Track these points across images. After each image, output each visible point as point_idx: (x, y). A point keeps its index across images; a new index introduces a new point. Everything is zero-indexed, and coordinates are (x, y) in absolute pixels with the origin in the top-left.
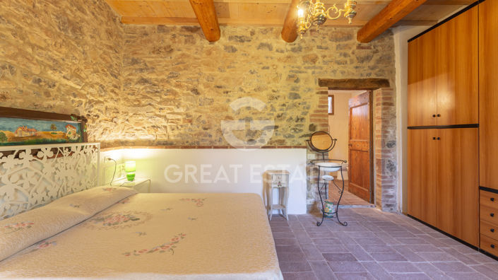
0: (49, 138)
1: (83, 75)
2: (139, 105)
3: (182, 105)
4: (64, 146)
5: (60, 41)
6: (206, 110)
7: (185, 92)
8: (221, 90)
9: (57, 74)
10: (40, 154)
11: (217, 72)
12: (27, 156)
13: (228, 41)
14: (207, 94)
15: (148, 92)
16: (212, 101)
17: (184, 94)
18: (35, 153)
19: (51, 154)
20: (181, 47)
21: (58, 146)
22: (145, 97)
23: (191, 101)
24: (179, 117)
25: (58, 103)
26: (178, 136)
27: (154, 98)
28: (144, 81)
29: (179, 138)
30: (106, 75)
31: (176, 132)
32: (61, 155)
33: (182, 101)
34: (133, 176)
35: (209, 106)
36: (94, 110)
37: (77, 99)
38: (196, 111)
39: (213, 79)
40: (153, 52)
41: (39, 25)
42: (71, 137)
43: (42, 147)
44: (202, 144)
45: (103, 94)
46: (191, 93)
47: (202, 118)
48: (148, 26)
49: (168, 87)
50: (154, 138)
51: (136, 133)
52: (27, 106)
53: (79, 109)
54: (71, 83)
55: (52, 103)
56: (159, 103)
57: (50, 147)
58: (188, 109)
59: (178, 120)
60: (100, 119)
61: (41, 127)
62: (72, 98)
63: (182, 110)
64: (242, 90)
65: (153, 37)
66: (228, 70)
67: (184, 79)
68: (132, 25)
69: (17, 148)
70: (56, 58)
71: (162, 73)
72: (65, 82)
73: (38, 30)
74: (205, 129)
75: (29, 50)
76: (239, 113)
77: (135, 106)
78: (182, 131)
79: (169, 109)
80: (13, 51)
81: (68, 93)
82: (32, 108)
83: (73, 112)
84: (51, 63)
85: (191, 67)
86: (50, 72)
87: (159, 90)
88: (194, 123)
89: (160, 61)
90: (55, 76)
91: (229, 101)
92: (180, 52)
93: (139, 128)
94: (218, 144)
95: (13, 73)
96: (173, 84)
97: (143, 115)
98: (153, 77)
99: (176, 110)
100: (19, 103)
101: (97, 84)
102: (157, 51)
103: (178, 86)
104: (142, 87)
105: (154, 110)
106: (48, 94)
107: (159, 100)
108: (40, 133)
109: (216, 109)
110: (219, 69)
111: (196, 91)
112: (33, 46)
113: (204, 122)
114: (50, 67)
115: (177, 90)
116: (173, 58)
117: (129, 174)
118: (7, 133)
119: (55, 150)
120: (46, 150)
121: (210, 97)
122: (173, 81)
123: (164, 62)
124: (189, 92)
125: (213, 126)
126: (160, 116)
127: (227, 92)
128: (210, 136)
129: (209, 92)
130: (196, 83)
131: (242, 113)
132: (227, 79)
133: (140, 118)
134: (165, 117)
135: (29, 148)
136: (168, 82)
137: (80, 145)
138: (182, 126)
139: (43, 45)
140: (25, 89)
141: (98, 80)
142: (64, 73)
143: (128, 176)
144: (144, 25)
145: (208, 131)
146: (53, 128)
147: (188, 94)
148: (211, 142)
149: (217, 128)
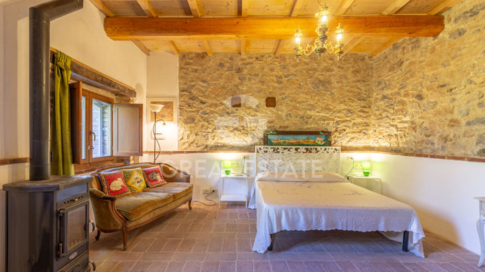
0: (305, 143)
1: (331, 107)
2: (380, 119)
3: (409, 113)
4: (312, 147)
5: (314, 94)
6: (429, 115)
7: (411, 100)
8: (445, 89)
9: (313, 111)
10: (299, 151)
11: (441, 69)
12: (293, 151)
13: (454, 25)
14: (430, 97)
15: (386, 106)
16: (436, 103)
17: (410, 102)
18: (296, 149)
19: (305, 151)
20: (409, 57)
21: (309, 147)
22: (385, 111)
23: (416, 108)
24: (406, 125)
25: (313, 126)
26: (405, 143)
27: (389, 110)
28: (384, 97)
29: (405, 146)
30: (353, 101)
31: (404, 140)
32: (310, 152)
33: (409, 109)
34: (368, 173)
35: (432, 110)
36: (341, 126)
37: (326, 122)
38: (419, 118)
39: (436, 78)
40: (390, 71)
41: (302, 92)
42: (319, 143)
43: (301, 147)
44: (424, 152)
45: (350, 115)
46: (416, 100)
47: (424, 125)
48: (386, 50)
49: (399, 98)
50: (389, 146)
51: (380, 141)
52: (297, 130)
53: (328, 127)
54: (322, 114)
55: (309, 126)
56: (392, 114)
57: (304, 147)
58: (413, 116)
59: (405, 128)
60: (347, 131)
61: (302, 138)
62: (322, 122)
63: (407, 118)
64: (471, 82)
65: (390, 57)
66: (452, 62)
67: (410, 87)
68: (378, 55)
69: (289, 147)
70: (312, 103)
71: (395, 86)
72: (318, 114)
73: (301, 95)
74: (427, 136)
75: (298, 105)
76: (468, 114)
77: (379, 119)
78: (408, 139)
79: (399, 119)
80: (291, 108)
81: (320, 119)
82: (299, 130)
83: (323, 129)
84: (309, 107)
85: (416, 73)
86: (308, 112)
87: (393, 103)
88: (418, 130)
89: (394, 76)
90: (312, 113)
91: (454, 100)
92: (408, 62)
93: (381, 137)
94: (441, 153)
95: (291, 117)
96: (403, 95)
97: (384, 127)
98: (389, 92)
99: (405, 119)
100: (293, 129)
101: (344, 109)
102: (392, 69)
103: (406, 95)
104: (383, 103)
105: (389, 120)
106: (307, 123)
107: (392, 112)
108: (301, 141)
109: (439, 113)
110: (442, 64)
111: (420, 97)
112: (299, 103)
113: (426, 129)
114: (308, 109)
115: (405, 99)
116: (403, 70)
117: (365, 171)
118: (287, 141)
119: (307, 149)
120: (302, 149)
121: (433, 100)
122: (402, 92)
123: (397, 76)
124: (414, 99)
125: (435, 132)
126: (392, 126)
127: (451, 90)
128: (433, 144)
129: (431, 94)
130: (420, 88)
131: (472, 113)
132: (451, 74)
133: (382, 128)
134: (396, 126)
135: (294, 147)
136: (399, 94)
137: (323, 148)
138: (408, 134)
139: (305, 100)
140: (296, 122)
141: (346, 107)
142: (317, 110)
143: (364, 173)
144: (384, 51)
145: (430, 138)
146: (308, 138)
147: (413, 102)
148: (434, 151)
149: (440, 134)
